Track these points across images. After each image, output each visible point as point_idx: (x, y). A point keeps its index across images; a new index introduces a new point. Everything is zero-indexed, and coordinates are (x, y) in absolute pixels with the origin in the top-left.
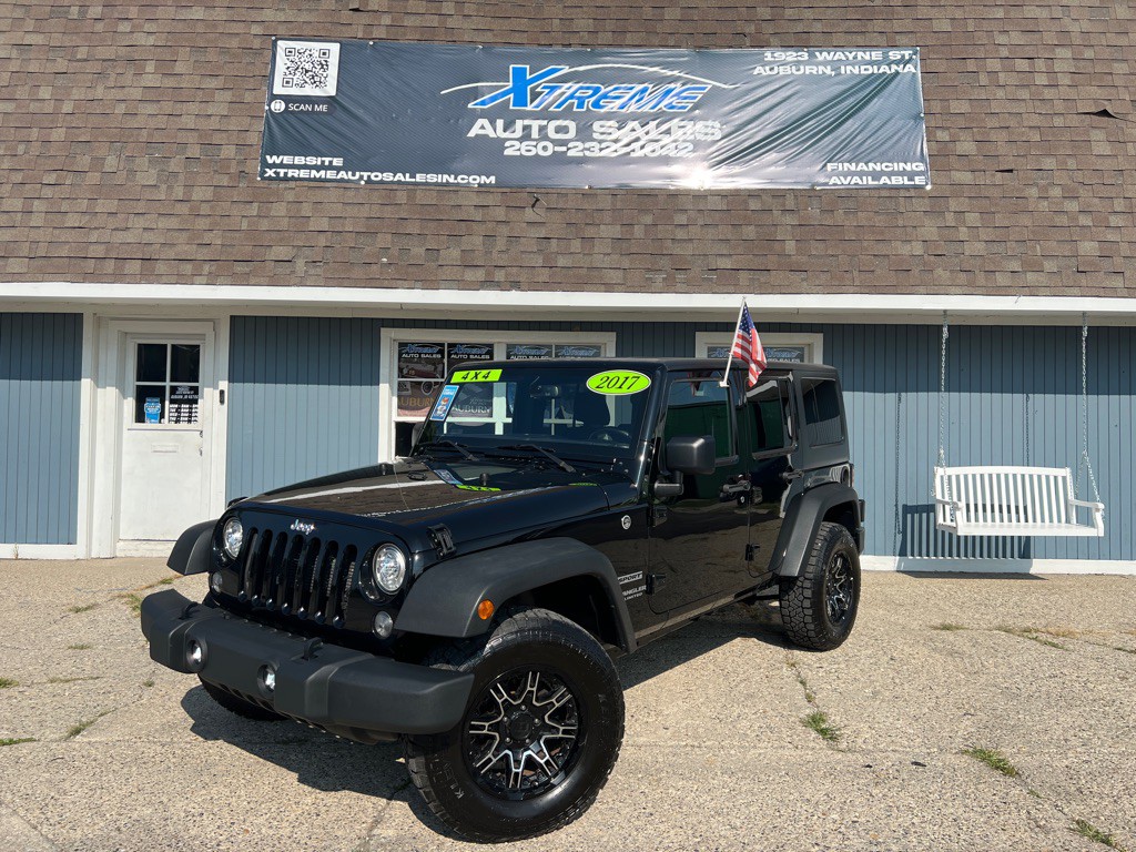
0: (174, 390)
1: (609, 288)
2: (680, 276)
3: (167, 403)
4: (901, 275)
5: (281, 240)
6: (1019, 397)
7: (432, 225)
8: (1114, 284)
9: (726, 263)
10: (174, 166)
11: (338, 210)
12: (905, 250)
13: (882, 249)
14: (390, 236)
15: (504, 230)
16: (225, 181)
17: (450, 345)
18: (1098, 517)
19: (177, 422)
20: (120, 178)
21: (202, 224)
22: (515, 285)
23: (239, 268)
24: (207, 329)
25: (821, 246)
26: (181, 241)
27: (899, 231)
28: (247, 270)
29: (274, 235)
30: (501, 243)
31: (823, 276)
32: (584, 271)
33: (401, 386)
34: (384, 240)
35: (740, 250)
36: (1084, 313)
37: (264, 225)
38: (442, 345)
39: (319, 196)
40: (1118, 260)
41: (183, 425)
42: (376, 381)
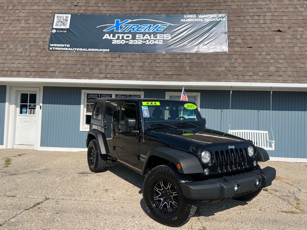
0: (30, 105)
1: (138, 79)
2: (157, 76)
3: (28, 109)
4: (218, 76)
5: (52, 66)
6: (256, 111)
7: (92, 62)
8: (279, 79)
9: (170, 73)
10: (27, 47)
11: (67, 58)
12: (220, 69)
13: (213, 69)
14: (80, 65)
15: (111, 64)
16: (39, 51)
17: (100, 95)
18: (273, 145)
19: (30, 114)
20: (13, 50)
21: (33, 62)
22: (113, 78)
23: (41, 74)
24: (37, 90)
25: (196, 68)
26: (27, 66)
27: (218, 64)
28: (43, 74)
29: (51, 65)
30: (110, 67)
31: (196, 77)
32: (131, 75)
33: (87, 105)
34: (79, 66)
35: (174, 69)
36: (271, 87)
37: (49, 62)
38: (98, 94)
39: (63, 54)
40: (281, 72)
41: (32, 115)
42: (80, 104)
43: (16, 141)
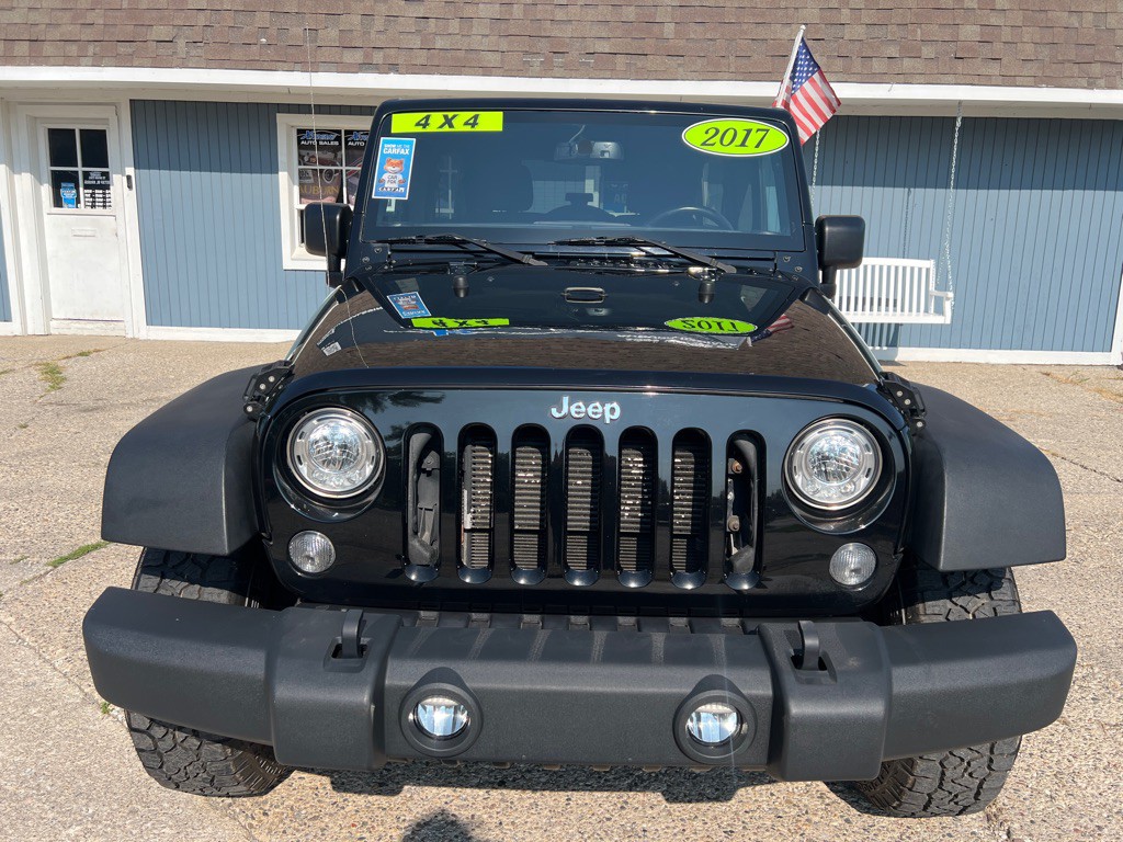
0: (86, 175)
1: (487, 71)
2: (558, 60)
3: (81, 189)
4: (777, 60)
5: (161, 19)
6: (900, 192)
7: (310, 3)
8: (990, 72)
9: (604, 47)
12: (785, 33)
13: (761, 32)
14: (267, 15)
15: (383, 9)
17: (347, 132)
18: (948, 306)
19: (93, 206)
21: (84, 3)
22: (393, 68)
23: (123, 49)
24: (109, 113)
25: (699, 28)
26: (64, 21)
27: (781, 13)
28: (130, 51)
29: (154, 14)
30: (379, 23)
31: (699, 61)
32: (461, 54)
33: (302, 174)
34: (262, 19)
35: (618, 33)
36: (960, 102)
37: (144, 3)
38: (339, 132)
40: (998, 46)
41: (99, 210)
42: (274, 169)
43: (54, 305)
